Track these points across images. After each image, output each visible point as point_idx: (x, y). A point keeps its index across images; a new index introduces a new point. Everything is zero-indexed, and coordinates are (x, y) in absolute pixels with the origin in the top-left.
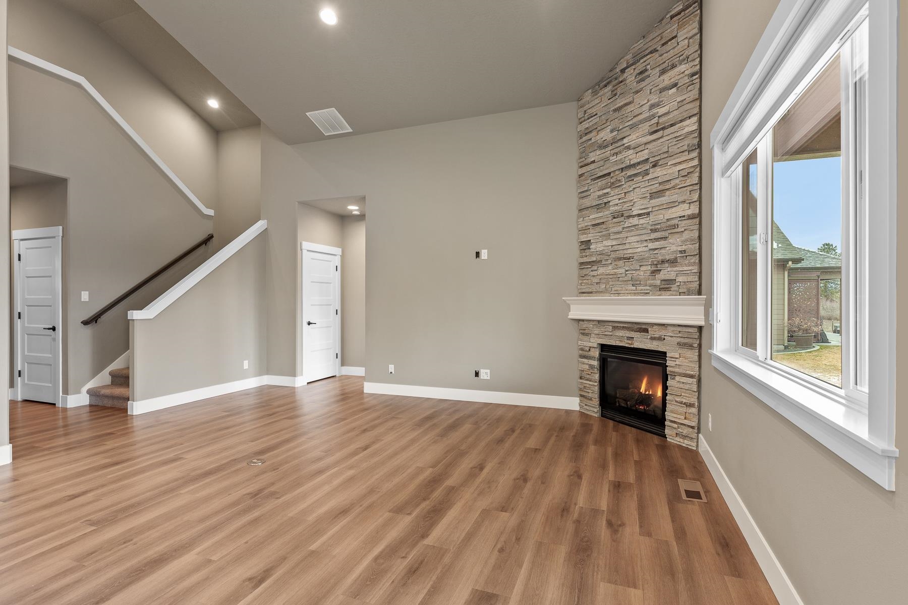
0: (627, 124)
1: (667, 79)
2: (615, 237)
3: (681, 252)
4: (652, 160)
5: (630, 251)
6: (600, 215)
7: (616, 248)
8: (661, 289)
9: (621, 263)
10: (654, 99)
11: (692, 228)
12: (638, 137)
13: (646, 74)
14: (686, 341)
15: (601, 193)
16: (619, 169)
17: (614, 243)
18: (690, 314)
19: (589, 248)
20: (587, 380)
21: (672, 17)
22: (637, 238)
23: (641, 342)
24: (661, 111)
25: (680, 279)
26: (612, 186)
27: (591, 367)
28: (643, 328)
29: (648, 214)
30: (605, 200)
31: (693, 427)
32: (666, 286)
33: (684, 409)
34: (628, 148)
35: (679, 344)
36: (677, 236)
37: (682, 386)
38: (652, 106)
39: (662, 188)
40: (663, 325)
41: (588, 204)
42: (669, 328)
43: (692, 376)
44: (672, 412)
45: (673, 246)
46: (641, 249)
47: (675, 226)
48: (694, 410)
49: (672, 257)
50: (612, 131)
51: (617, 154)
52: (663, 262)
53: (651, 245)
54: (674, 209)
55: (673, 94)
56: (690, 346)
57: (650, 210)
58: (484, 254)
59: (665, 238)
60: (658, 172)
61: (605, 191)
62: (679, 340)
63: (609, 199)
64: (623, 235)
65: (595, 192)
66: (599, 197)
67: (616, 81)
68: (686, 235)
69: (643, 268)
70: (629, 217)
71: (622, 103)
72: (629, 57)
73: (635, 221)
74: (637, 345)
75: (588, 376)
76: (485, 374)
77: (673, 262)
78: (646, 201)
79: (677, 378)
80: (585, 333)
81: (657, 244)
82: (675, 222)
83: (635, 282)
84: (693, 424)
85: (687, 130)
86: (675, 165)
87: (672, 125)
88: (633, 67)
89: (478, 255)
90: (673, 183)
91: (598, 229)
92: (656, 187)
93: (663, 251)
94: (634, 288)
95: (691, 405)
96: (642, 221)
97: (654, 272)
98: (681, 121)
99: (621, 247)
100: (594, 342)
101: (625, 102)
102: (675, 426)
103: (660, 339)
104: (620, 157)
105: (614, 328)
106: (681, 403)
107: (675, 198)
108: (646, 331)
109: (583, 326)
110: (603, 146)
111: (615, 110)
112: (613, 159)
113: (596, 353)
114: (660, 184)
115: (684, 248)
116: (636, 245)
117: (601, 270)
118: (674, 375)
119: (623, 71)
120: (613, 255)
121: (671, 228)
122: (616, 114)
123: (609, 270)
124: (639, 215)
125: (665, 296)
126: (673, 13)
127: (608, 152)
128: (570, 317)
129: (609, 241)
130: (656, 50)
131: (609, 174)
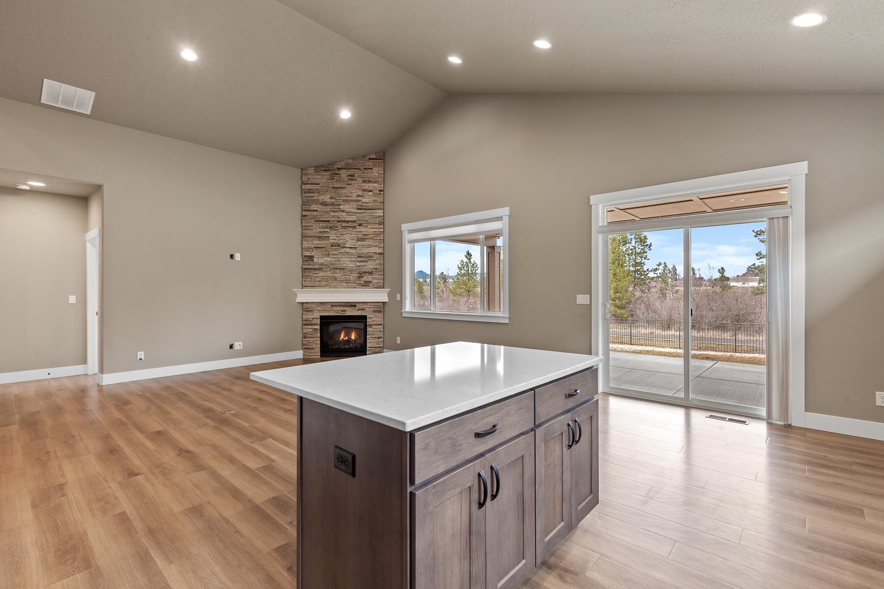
0: (342, 198)
1: (367, 186)
2: (333, 256)
3: (374, 269)
4: (358, 222)
5: (344, 265)
6: (321, 242)
7: (334, 262)
8: (364, 286)
9: (338, 271)
10: (360, 193)
11: (380, 259)
12: (350, 208)
13: (354, 178)
14: (378, 309)
15: (322, 230)
16: (336, 221)
17: (332, 260)
18: (381, 296)
19: (313, 260)
20: (311, 338)
21: (370, 159)
22: (350, 259)
23: (350, 312)
24: (364, 200)
25: (375, 281)
26: (331, 228)
27: (315, 330)
28: (352, 305)
29: (356, 248)
30: (326, 235)
31: (381, 347)
32: (367, 284)
33: (377, 340)
34: (343, 211)
35: (374, 311)
36: (372, 261)
37: (375, 330)
38: (358, 196)
39: (364, 237)
40: (365, 302)
41: (312, 235)
42: (368, 304)
43: (380, 325)
44: (370, 343)
45: (370, 266)
46: (351, 265)
47: (371, 257)
48: (382, 340)
49: (370, 271)
50: (331, 198)
51: (335, 212)
52: (365, 272)
53: (358, 264)
54: (370, 248)
55: (370, 195)
56: (380, 311)
57: (357, 246)
58: (238, 257)
59: (366, 261)
60: (362, 229)
61: (326, 230)
62: (374, 309)
63: (329, 235)
64: (338, 256)
65: (316, 229)
66: (320, 232)
67: (334, 172)
68: (377, 262)
69: (353, 275)
70: (343, 247)
71: (338, 186)
72: (343, 163)
73: (348, 250)
74: (348, 314)
75: (311, 336)
76: (238, 346)
77: (371, 273)
78: (355, 241)
79: (373, 327)
80: (308, 310)
81: (362, 264)
82: (372, 254)
83: (347, 281)
84: (382, 346)
85: (378, 214)
86: (371, 228)
87: (369, 209)
88: (346, 170)
89: (232, 256)
90: (370, 236)
91: (320, 250)
92: (361, 236)
93: (365, 267)
94: (346, 284)
95: (381, 338)
96: (352, 251)
97: (360, 277)
98: (375, 209)
99: (337, 263)
100: (317, 315)
101: (341, 186)
102: (372, 349)
103: (363, 309)
104: (336, 214)
105: (332, 306)
106: (376, 337)
107: (371, 243)
108: (355, 306)
109: (305, 307)
110: (324, 204)
111: (333, 188)
112: (332, 214)
113: (319, 321)
114: (363, 235)
115: (376, 267)
116: (348, 262)
117: (322, 274)
118: (371, 326)
119: (339, 169)
120: (331, 266)
121: (369, 257)
122: (334, 190)
123: (329, 274)
124: (350, 248)
125: (366, 289)
126: (371, 157)
127: (328, 208)
128: (298, 300)
129: (329, 258)
130: (359, 169)
131: (329, 221)
